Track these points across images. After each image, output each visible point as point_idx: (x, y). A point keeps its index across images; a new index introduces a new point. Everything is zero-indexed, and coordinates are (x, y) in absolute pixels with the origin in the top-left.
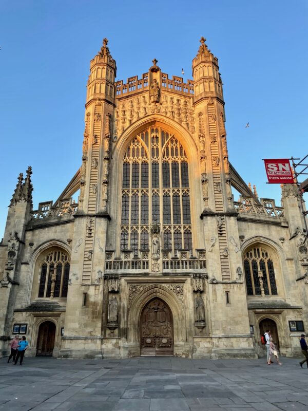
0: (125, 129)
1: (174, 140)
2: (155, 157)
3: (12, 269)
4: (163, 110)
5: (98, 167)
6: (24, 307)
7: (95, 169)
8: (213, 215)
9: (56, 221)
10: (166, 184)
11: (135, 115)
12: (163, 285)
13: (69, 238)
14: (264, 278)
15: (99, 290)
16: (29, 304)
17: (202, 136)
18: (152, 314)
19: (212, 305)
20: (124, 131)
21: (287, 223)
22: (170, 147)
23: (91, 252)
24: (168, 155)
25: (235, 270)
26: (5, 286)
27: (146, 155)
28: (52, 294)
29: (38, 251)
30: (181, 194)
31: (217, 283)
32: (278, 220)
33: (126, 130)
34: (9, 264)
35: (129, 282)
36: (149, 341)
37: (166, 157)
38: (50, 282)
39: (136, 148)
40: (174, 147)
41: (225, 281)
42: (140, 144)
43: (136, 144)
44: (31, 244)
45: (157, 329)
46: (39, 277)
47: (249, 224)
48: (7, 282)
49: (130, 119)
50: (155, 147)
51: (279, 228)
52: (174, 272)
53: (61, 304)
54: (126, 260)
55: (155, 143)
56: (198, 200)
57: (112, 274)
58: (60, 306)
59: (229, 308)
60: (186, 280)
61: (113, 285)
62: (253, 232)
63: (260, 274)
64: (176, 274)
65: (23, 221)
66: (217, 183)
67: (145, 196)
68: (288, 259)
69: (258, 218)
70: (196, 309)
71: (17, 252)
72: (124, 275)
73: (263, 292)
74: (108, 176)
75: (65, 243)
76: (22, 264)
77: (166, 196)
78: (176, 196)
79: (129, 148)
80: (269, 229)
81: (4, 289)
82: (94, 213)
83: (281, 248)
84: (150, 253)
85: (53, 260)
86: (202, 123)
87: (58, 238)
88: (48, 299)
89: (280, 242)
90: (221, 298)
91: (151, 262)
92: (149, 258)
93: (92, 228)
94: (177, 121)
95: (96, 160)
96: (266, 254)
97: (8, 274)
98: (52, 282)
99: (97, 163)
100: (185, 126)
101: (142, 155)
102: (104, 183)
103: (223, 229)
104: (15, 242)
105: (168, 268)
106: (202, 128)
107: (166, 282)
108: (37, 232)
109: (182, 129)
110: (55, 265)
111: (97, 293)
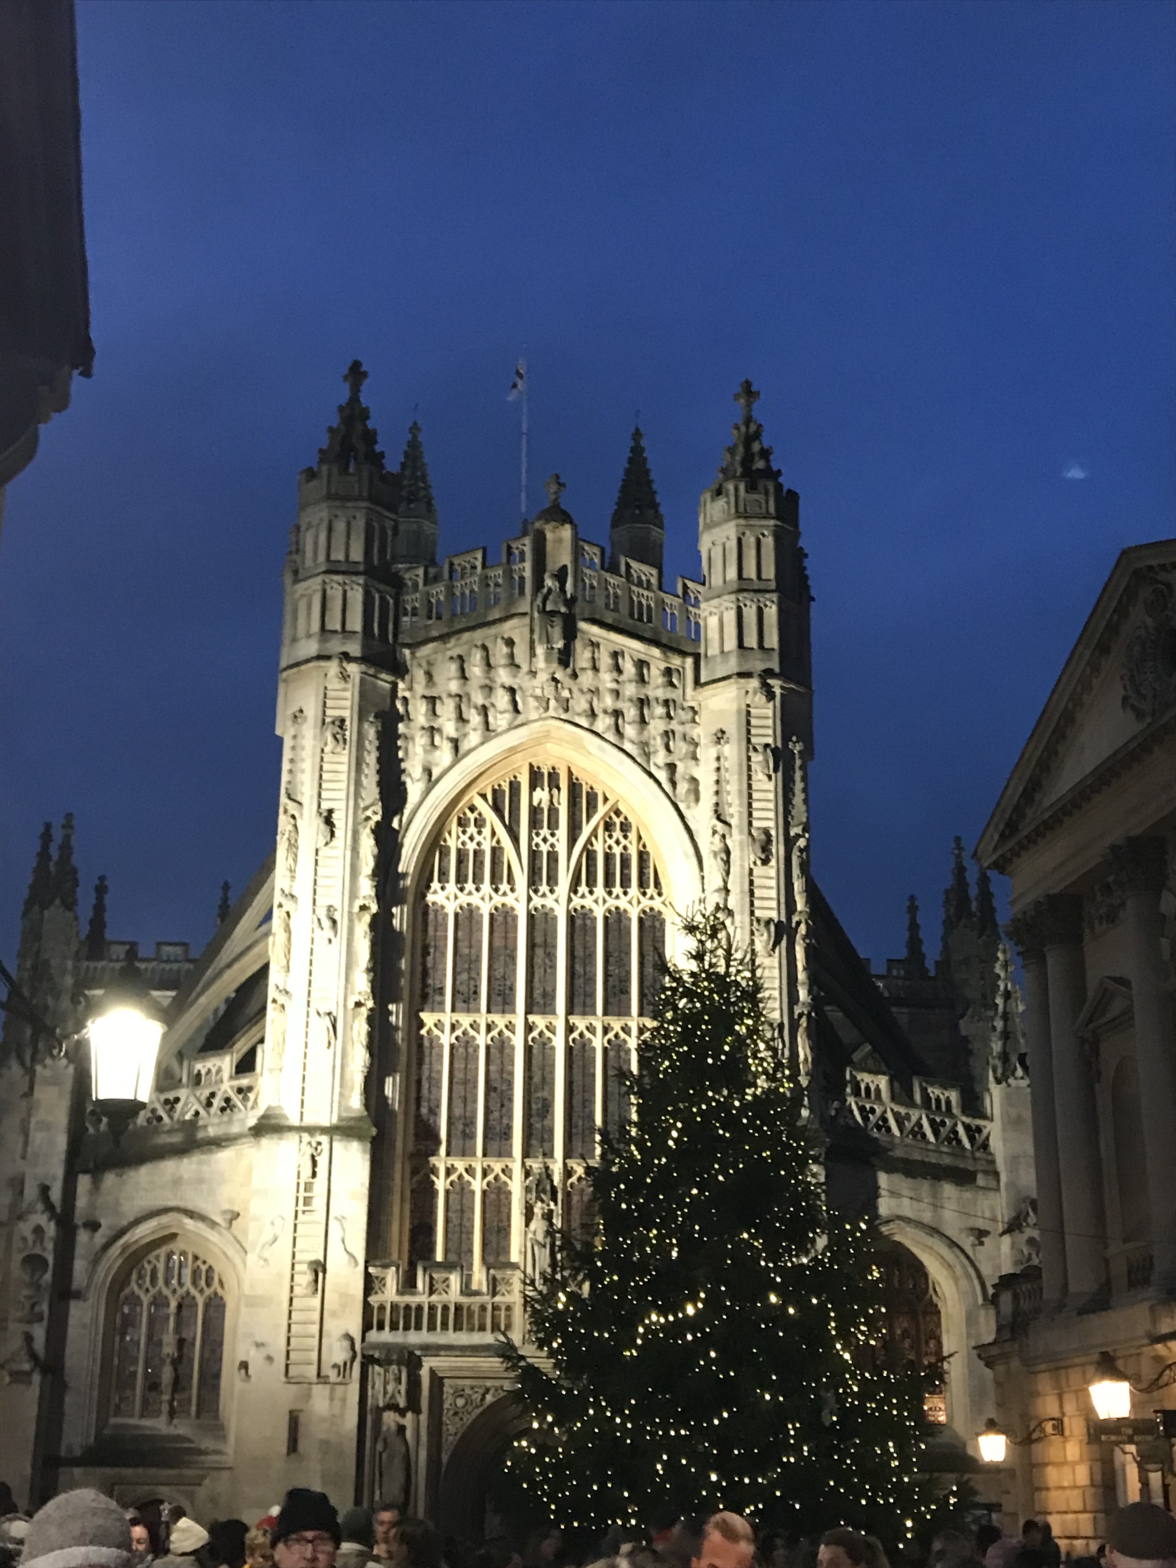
0: (435, 773)
1: (617, 820)
2: (544, 889)
3: (40, 1318)
4: (582, 703)
5: (339, 941)
9: (177, 1138)
11: (474, 719)
13: (228, 1204)
17: (720, 834)
20: (431, 787)
21: (997, 1175)
22: (600, 848)
23: (317, 1268)
24: (592, 883)
26: (20, 1379)
27: (511, 880)
28: (164, 1408)
29: (114, 1251)
30: (634, 1042)
32: (968, 1164)
33: (438, 779)
34: (28, 1302)
35: (442, 1378)
37: (583, 889)
39: (471, 847)
42: (487, 831)
43: (472, 830)
44: (91, 1227)
48: (27, 1367)
49: (453, 734)
50: (544, 848)
51: (967, 1195)
53: (204, 1443)
54: (435, 1298)
55: (545, 832)
57: (388, 1349)
58: (201, 1452)
61: (392, 1385)
65: (61, 1141)
67: (504, 1047)
69: (900, 1152)
71: (50, 1259)
74: (371, 973)
75: (214, 1228)
76: (63, 1297)
77: (583, 1049)
78: (619, 1048)
79: (445, 848)
80: (935, 1195)
81: (19, 1388)
82: (323, 1119)
85: (162, 1282)
86: (723, 776)
87: (187, 1204)
88: (151, 1422)
92: (515, 1294)
94: (634, 752)
95: (330, 911)
97: (27, 1336)
98: (161, 1362)
99: (333, 924)
100: (663, 777)
101: (495, 879)
102: (357, 1003)
104: (42, 1219)
106: (724, 799)
109: (652, 787)
110: (172, 1304)
111: (337, 1411)
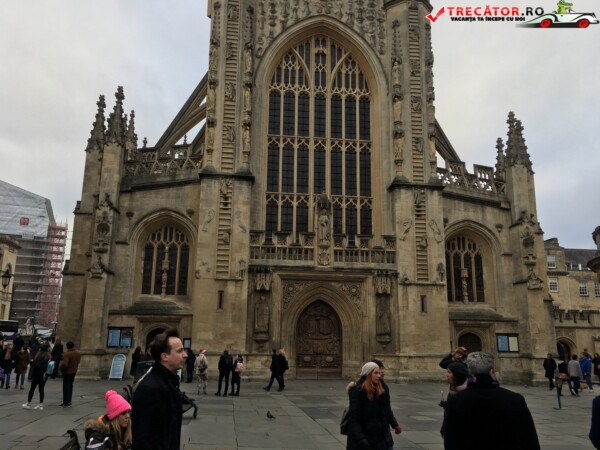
0: (275, 35)
1: (350, 61)
2: (320, 87)
3: (106, 251)
4: (336, 10)
5: (237, 98)
6: (124, 308)
7: (231, 100)
8: (408, 186)
9: (167, 179)
10: (336, 132)
11: (291, 14)
12: (333, 284)
13: (189, 208)
14: (469, 279)
15: (241, 287)
16: (131, 304)
17: (396, 61)
18: (313, 323)
19: (401, 313)
20: (274, 40)
21: (509, 203)
22: (343, 72)
23: (229, 232)
24: (340, 86)
25: (435, 268)
26: (97, 277)
27: (307, 84)
28: (163, 290)
29: (141, 225)
30: (358, 149)
31: (410, 284)
32: (496, 199)
33: (277, 38)
34: (101, 244)
35: (283, 279)
36: (307, 358)
37: (336, 88)
38: (160, 272)
39: (290, 69)
40: (350, 73)
41: (420, 282)
42: (297, 63)
43: (290, 62)
44: (130, 214)
45: (320, 343)
46: (142, 264)
47: (456, 202)
48: (100, 271)
49: (283, 19)
50: (320, 71)
51: (496, 211)
52: (350, 266)
53: (180, 304)
54: (279, 246)
55: (320, 64)
56: (385, 163)
57: (261, 266)
58: (179, 309)
59: (424, 318)
60: (366, 278)
61: (263, 282)
62: (461, 213)
63: (465, 274)
64: (353, 270)
65: (116, 177)
66: (417, 139)
67: (304, 150)
68: (504, 255)
69: (468, 194)
70: (379, 318)
71: (111, 226)
72: (277, 268)
73: (466, 298)
74: (250, 113)
75: (183, 216)
76: (118, 243)
77: (336, 152)
78: (351, 152)
79: (279, 69)
80: (483, 211)
81: (95, 280)
82: (230, 172)
83: (496, 238)
84: (316, 237)
85: (162, 239)
86: (398, 39)
87: (172, 207)
88: (157, 297)
89: (495, 231)
90: (414, 304)
91: (318, 251)
92: (314, 245)
93: (229, 195)
94: (358, 31)
95: (233, 85)
96: (474, 246)
97: (100, 258)
98: (162, 272)
99: (234, 91)
100: (371, 42)
101: (301, 83)
102: (245, 125)
103: (422, 209)
104: (107, 209)
105: (341, 260)
106: (398, 48)
107: (337, 280)
108: (138, 195)
109: (365, 46)
110: (167, 248)
111: (238, 292)
